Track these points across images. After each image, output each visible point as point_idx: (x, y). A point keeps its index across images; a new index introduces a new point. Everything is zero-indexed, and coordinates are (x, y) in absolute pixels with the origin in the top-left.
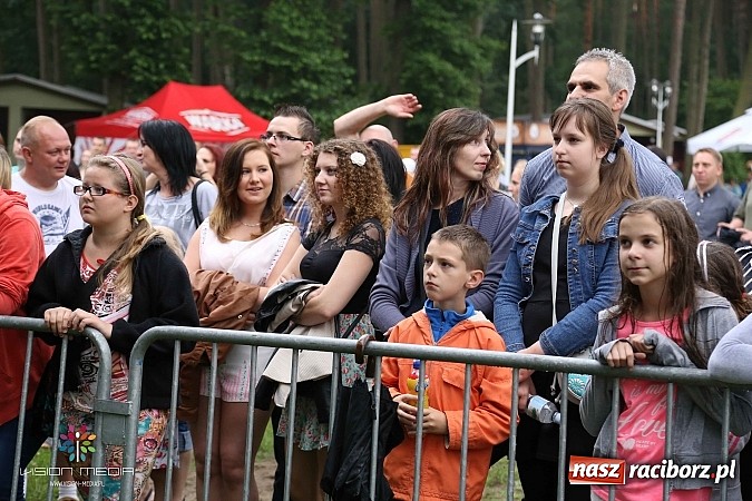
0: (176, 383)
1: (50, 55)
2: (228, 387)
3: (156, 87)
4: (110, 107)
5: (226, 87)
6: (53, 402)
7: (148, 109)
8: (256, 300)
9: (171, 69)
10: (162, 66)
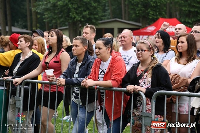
0: (165, 108)
1: (125, 13)
2: (181, 109)
3: (156, 20)
4: (142, 27)
5: (177, 18)
6: (130, 113)
7: (153, 26)
8: (187, 83)
9: (160, 14)
10: (157, 13)
